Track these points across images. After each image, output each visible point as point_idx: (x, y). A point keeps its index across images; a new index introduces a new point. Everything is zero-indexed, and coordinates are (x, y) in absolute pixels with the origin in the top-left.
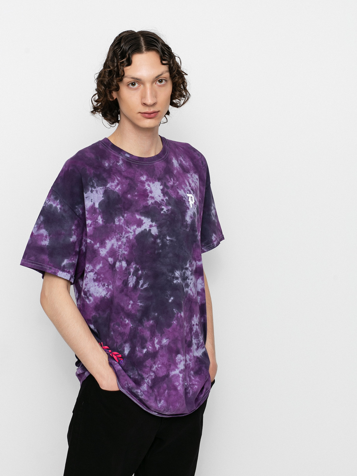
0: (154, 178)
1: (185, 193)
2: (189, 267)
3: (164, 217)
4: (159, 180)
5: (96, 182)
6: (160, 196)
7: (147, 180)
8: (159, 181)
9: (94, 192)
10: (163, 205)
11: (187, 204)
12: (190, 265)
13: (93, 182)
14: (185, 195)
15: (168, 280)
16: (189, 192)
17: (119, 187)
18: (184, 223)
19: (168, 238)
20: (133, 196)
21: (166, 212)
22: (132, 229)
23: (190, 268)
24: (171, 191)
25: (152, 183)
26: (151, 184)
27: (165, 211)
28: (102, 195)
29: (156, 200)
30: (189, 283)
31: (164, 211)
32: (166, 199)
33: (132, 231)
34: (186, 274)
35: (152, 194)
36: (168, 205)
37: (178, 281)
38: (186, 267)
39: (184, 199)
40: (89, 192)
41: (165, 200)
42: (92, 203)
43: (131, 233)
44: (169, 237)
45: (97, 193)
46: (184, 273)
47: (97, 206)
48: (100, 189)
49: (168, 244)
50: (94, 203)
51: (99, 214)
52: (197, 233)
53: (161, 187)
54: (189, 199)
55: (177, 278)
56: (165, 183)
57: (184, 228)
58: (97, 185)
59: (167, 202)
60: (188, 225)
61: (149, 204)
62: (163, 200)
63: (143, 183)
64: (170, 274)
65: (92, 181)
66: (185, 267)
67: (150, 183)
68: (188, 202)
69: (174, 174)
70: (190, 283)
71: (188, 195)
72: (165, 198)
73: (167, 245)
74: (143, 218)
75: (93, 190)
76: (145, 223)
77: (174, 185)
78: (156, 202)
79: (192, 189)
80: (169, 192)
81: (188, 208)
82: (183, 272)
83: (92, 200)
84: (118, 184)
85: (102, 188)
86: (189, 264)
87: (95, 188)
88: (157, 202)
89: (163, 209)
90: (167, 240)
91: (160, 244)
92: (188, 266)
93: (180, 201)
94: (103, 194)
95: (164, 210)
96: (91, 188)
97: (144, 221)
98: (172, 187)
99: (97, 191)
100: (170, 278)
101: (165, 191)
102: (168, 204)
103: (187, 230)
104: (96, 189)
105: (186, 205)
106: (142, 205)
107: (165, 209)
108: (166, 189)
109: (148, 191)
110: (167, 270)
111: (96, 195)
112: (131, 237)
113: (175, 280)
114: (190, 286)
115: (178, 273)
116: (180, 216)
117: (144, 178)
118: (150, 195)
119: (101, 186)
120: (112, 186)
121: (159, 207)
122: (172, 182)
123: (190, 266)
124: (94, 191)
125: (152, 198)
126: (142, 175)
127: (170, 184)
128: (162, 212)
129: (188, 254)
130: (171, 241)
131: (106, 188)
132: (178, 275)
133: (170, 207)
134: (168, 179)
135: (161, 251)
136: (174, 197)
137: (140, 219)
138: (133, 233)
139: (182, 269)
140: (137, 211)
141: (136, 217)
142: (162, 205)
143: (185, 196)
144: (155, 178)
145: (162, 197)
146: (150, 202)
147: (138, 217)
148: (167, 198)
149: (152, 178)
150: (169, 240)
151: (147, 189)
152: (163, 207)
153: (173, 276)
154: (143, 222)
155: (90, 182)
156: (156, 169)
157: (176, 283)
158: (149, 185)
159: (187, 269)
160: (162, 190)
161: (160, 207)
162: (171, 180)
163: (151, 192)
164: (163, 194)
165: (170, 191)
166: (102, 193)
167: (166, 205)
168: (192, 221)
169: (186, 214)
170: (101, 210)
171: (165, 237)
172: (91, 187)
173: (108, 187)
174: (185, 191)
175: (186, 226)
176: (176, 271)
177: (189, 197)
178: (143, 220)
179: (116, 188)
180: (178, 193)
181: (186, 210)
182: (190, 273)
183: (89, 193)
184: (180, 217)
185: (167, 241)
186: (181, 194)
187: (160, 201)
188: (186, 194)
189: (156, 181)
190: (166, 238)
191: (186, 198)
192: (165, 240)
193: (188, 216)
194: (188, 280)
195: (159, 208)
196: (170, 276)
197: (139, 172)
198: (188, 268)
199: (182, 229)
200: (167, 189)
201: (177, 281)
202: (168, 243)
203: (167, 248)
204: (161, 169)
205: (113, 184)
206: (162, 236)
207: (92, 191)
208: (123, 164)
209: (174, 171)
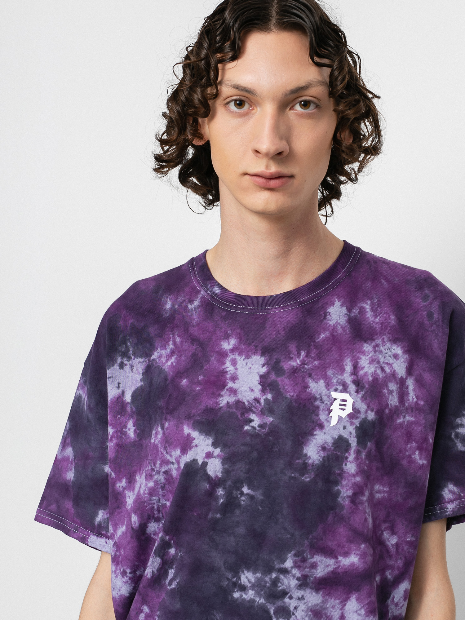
0: (252, 347)
1: (328, 389)
2: (292, 568)
3: (248, 439)
4: (265, 351)
5: (134, 348)
6: (252, 390)
7: (232, 351)
8: (263, 354)
9: (127, 368)
10: (254, 412)
11: (323, 417)
12: (295, 563)
13: (127, 347)
14: (326, 395)
15: (221, 587)
16: (340, 388)
17: (173, 360)
18: (297, 461)
19: (245, 490)
20: (192, 382)
21: (258, 428)
22: (174, 457)
23: (295, 571)
24: (286, 380)
25: (244, 357)
26: (240, 360)
27: (256, 426)
28: (140, 377)
29: (240, 397)
30: (292, 608)
31: (252, 427)
32: (266, 400)
33: (174, 461)
34: (279, 584)
35: (234, 383)
36: (266, 412)
37: (244, 596)
38: (283, 566)
39: (317, 403)
40: (116, 367)
41: (262, 401)
42: (120, 391)
43: (173, 463)
44: (249, 489)
45: (132, 369)
46: (275, 582)
47: (128, 398)
48: (139, 362)
49: (242, 503)
50: (123, 392)
51: (131, 416)
52: (336, 488)
53: (264, 370)
54: (332, 404)
55: (243, 588)
56: (278, 362)
57: (292, 473)
58: (134, 354)
59: (267, 406)
60: (310, 468)
61: (221, 405)
62: (257, 400)
63: (223, 355)
64: (230, 575)
65: (125, 344)
66: (277, 566)
67: (238, 358)
68: (327, 412)
69: (314, 341)
70: (296, 608)
71: (334, 395)
72: (264, 397)
73: (239, 506)
74: (195, 434)
75: (126, 362)
76: (196, 446)
77: (304, 368)
78: (239, 403)
79: (357, 383)
80: (280, 384)
81: (321, 426)
82: (271, 579)
83: (119, 384)
84: (173, 353)
85: (141, 360)
86: (291, 561)
87: (129, 358)
88: (241, 402)
89: (251, 421)
90: (242, 493)
91: (221, 501)
92: (289, 564)
93: (305, 406)
94: (143, 374)
95: (252, 424)
96: (122, 359)
97: (195, 442)
98: (295, 371)
99: (132, 366)
100: (227, 582)
101: (269, 380)
102: (269, 409)
103: (303, 478)
104: (130, 362)
105: (317, 418)
106: (203, 406)
107: (256, 421)
108: (273, 376)
109: (228, 376)
110: (224, 564)
111: (130, 375)
112: (174, 473)
113: (237, 591)
114: (294, 614)
115: (247, 577)
116: (290, 443)
117: (227, 345)
118: (230, 384)
119: (141, 357)
120: (160, 356)
121: (243, 414)
122: (298, 361)
123: (296, 565)
124: (126, 365)
125: (234, 392)
126: (227, 337)
127: (290, 364)
128: (247, 428)
129: (293, 535)
130: (251, 498)
131: (149, 360)
132: (246, 580)
133: (271, 419)
134: (290, 353)
135: (218, 516)
136: (288, 396)
137: (189, 435)
138: (176, 466)
139: (268, 569)
140: (188, 417)
141: (183, 430)
142: (252, 411)
143: (325, 398)
144: (256, 347)
145: (257, 393)
146: (225, 400)
147: (187, 430)
148: (269, 396)
149: (250, 344)
150: (246, 494)
151: (228, 369)
152: (253, 416)
153: (235, 579)
154: (194, 444)
155: (120, 345)
156: (268, 325)
157: (237, 599)
158: (234, 363)
159: (285, 571)
160: (263, 379)
161: (246, 415)
162: (299, 355)
163: (234, 378)
164: (263, 386)
165: (285, 383)
166: (141, 371)
167: (262, 413)
168: (324, 457)
169: (308, 440)
170: (134, 409)
171: (238, 484)
172: (121, 355)
173: (154, 360)
174: (328, 385)
175: (304, 468)
176: (245, 572)
177: (335, 399)
178: (194, 439)
179: (167, 361)
180: (306, 387)
181: (314, 429)
182: (294, 583)
183: (115, 369)
184: (288, 445)
185: (241, 497)
186: (314, 390)
187: (249, 402)
188: (330, 393)
189: (255, 353)
190: (239, 489)
191: (326, 402)
192: (236, 493)
193: (313, 444)
194: (287, 600)
195: (241, 416)
196: (228, 579)
197: (223, 329)
198: (289, 569)
199: (285, 475)
200: (276, 376)
201: (241, 596)
202: (244, 500)
203: (237, 512)
204: (280, 327)
205: (164, 352)
206: (229, 483)
207: (122, 366)
208: (198, 308)
209: (320, 334)
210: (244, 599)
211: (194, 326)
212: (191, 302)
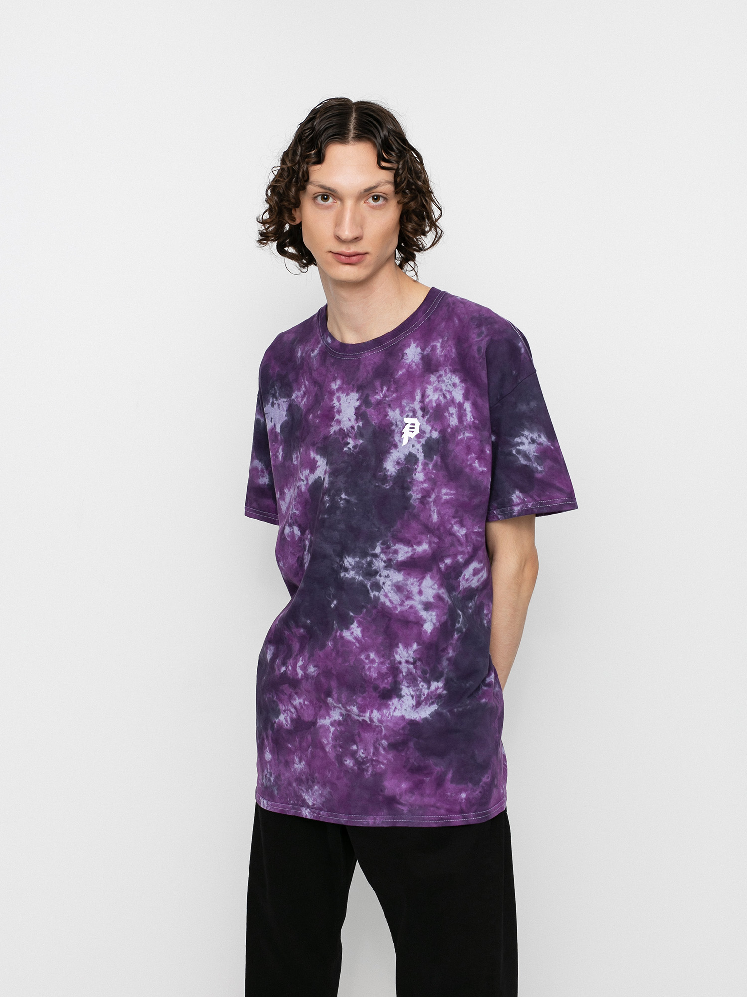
0: (351, 386)
1: (402, 416)
2: (380, 553)
3: (346, 458)
4: (360, 388)
5: (279, 390)
6: (350, 420)
7: (338, 390)
8: (357, 392)
9: (276, 406)
10: (350, 437)
11: (397, 438)
12: (382, 549)
13: (275, 389)
14: (400, 421)
15: (333, 569)
16: (411, 414)
17: (305, 399)
18: (380, 473)
19: (343, 496)
20: (314, 417)
21: (352, 449)
22: (304, 475)
23: (383, 556)
24: (373, 411)
25: (345, 395)
26: (343, 397)
27: (351, 447)
28: (285, 413)
29: (342, 426)
30: (381, 583)
31: (349, 448)
32: (358, 427)
33: (304, 479)
34: (373, 566)
35: (339, 415)
36: (358, 436)
37: (347, 576)
38: (374, 552)
39: (394, 427)
40: (270, 405)
41: (355, 428)
42: (273, 424)
43: (303, 480)
44: (345, 495)
45: (279, 407)
46: (370, 564)
47: (278, 430)
48: (284, 402)
49: (341, 506)
50: (275, 425)
51: (281, 444)
52: (409, 493)
53: (357, 404)
54: (404, 428)
55: (346, 570)
56: (367, 396)
57: (377, 483)
58: (280, 395)
59: (358, 431)
60: (389, 478)
61: (331, 433)
62: (352, 427)
63: (332, 393)
64: (338, 560)
65: (274, 387)
66: (371, 552)
67: (341, 395)
68: (400, 435)
69: (394, 378)
70: (384, 583)
71: (406, 420)
72: (357, 425)
73: (339, 508)
74: (317, 457)
75: (275, 402)
76: (319, 466)
77: (385, 400)
78: (341, 430)
79: (423, 409)
80: (368, 414)
81: (396, 446)
82: (366, 561)
83: (272, 418)
84: (305, 394)
85: (285, 400)
86: (380, 548)
87: (277, 399)
88: (342, 429)
89: (348, 443)
90: (341, 499)
91: (328, 505)
92: (378, 550)
93: (385, 431)
94: (287, 411)
95: (349, 446)
96: (273, 399)
97: (318, 463)
98: (379, 403)
99: (279, 405)
100: (336, 566)
101: (361, 411)
102: (360, 434)
103: (385, 486)
104: (278, 402)
105: (393, 439)
106: (321, 435)
107: (351, 442)
108: (363, 408)
109: (335, 410)
110: (333, 552)
111: (278, 411)
112: (304, 489)
113: (343, 572)
114: (383, 588)
115: (348, 561)
116: (374, 460)
117: (335, 386)
118: (337, 417)
119: (285, 398)
120: (297, 397)
121: (343, 439)
122: (381, 395)
123: (383, 552)
124: (275, 404)
125: (339, 422)
126: (334, 379)
127: (376, 398)
128: (345, 449)
129: (379, 529)
130: (347, 501)
131: (290, 400)
132: (348, 564)
133: (361, 441)
134: (376, 389)
135: (326, 516)
136: (374, 423)
137: (314, 458)
138: (305, 482)
139: (364, 554)
140: (313, 444)
141: (311, 454)
142: (348, 436)
143: (399, 423)
144: (353, 385)
145: (353, 423)
146: (334, 428)
147: (313, 454)
148: (360, 424)
149: (349, 384)
150: (344, 499)
151: (335, 405)
152: (349, 440)
153: (341, 563)
154: (317, 465)
155: (271, 389)
156: (361, 367)
157: (343, 577)
158: (339, 399)
159: (376, 556)
160: (357, 409)
161: (345, 439)
162: (382, 391)
163: (339, 412)
164: (356, 416)
165: (371, 412)
166: (285, 409)
167: (355, 438)
168: (399, 470)
169: (386, 457)
170: (283, 438)
171: (338, 492)
172: (272, 397)
173: (293, 400)
174: (402, 413)
175: (385, 479)
176: (347, 557)
177: (407, 424)
178: (317, 461)
179: (301, 400)
180: (387, 415)
181: (390, 448)
182: (383, 564)
183: (269, 407)
184: (373, 461)
185: (340, 501)
186: (392, 418)
187: (347, 429)
188: (403, 419)
189: (352, 391)
190: (339, 495)
191: (400, 426)
192: (337, 498)
193: (390, 461)
194: (378, 577)
195: (342, 440)
196: (337, 563)
197: (332, 373)
198: (379, 554)
199: (372, 484)
200: (365, 408)
201: (345, 575)
202: (342, 504)
203: (338, 513)
204: (369, 368)
205: (299, 394)
206: (333, 491)
207: (273, 405)
208: (317, 356)
209: (398, 372)
210: (347, 578)
211: (315, 371)
212: (313, 351)
